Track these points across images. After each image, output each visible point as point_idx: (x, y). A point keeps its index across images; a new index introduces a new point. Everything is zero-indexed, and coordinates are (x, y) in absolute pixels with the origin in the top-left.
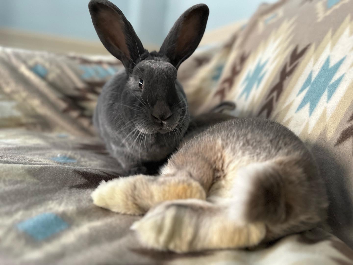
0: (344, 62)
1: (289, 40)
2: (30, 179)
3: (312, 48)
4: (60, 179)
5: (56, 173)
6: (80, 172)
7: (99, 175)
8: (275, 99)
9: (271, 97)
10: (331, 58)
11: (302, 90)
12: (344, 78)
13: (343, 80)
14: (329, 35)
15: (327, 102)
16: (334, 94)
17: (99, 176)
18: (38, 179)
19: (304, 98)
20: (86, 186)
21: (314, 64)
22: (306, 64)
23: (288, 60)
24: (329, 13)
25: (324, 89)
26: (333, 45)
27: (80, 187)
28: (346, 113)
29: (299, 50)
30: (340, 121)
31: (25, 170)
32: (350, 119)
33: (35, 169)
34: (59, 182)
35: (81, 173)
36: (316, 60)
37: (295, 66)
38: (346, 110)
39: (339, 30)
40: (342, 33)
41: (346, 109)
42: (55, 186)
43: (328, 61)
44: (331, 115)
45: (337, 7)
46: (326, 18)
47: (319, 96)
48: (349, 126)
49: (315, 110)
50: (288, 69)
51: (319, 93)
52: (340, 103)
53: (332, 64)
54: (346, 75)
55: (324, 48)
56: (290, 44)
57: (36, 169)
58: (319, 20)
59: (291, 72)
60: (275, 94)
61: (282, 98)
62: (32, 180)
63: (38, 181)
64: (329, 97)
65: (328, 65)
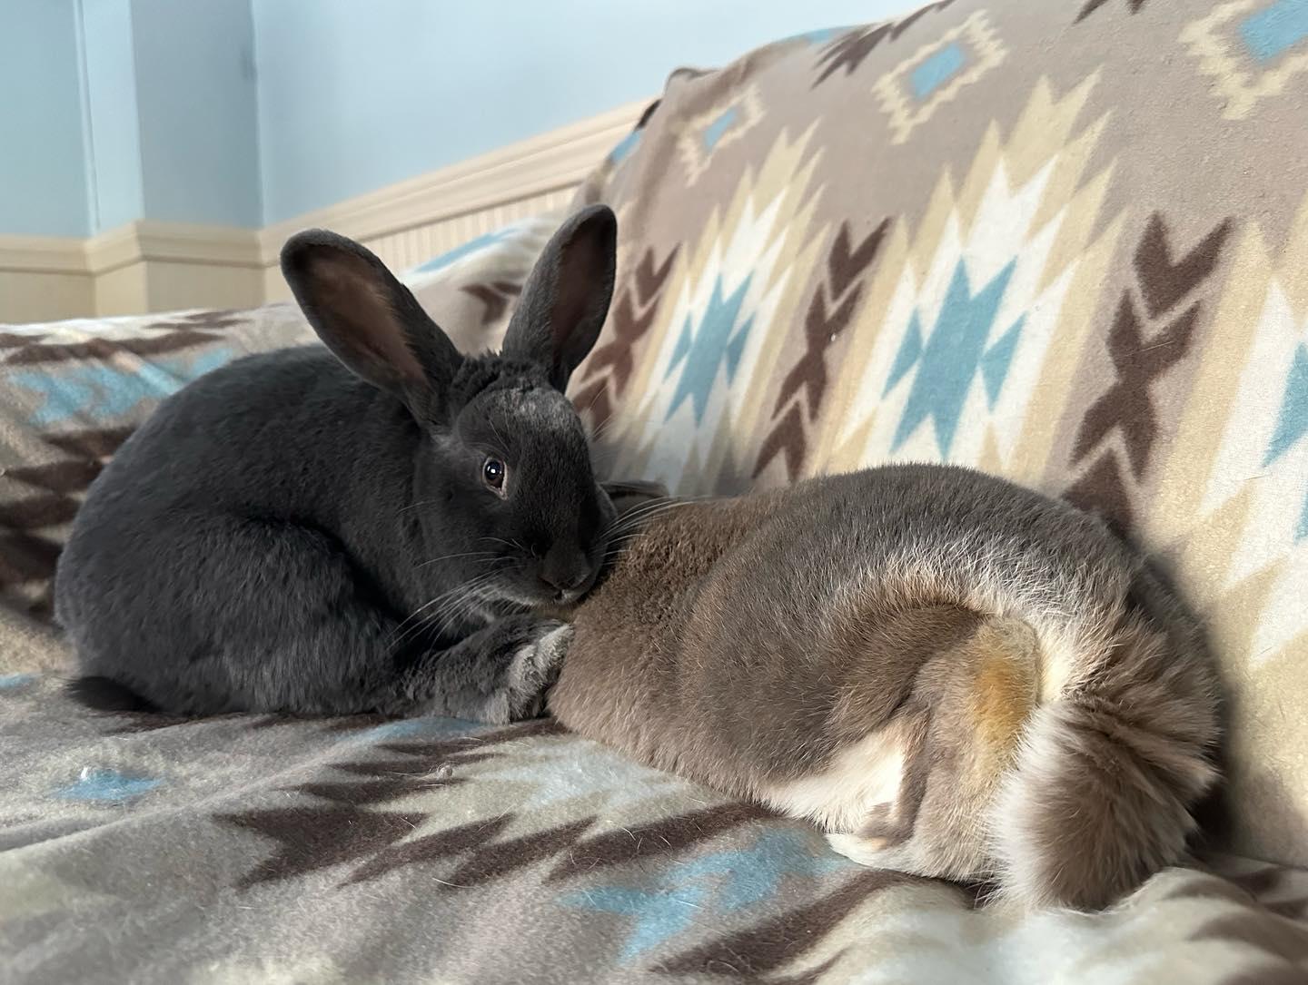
0: (1013, 277)
1: (811, 207)
2: (78, 901)
3: (899, 233)
4: (187, 865)
5: (162, 849)
6: (240, 817)
7: (306, 809)
8: (805, 411)
9: (790, 405)
10: (971, 266)
11: (895, 378)
12: (1025, 328)
13: (1023, 334)
14: (945, 187)
15: (991, 409)
16: (1006, 381)
17: (309, 813)
18: (107, 891)
19: (911, 402)
20: (291, 864)
21: (919, 289)
22: (891, 289)
23: (825, 276)
24: (926, 113)
25: (972, 370)
26: (968, 222)
27: (270, 873)
28: (1059, 438)
29: (856, 243)
30: (1044, 465)
31: (44, 869)
32: (1074, 454)
33: (75, 853)
34: (189, 878)
35: (244, 822)
36: (923, 274)
37: (855, 297)
38: (1056, 429)
39: (975, 173)
40: (984, 184)
41: (1052, 426)
42: (184, 898)
43: (961, 277)
44: (1012, 449)
45: (948, 94)
46: (920, 130)
47: (959, 390)
48: (1079, 477)
49: (957, 438)
50: (832, 308)
51: (957, 382)
52: (1033, 410)
53: (978, 285)
54: (1031, 320)
55: (939, 233)
56: (818, 219)
57: (82, 853)
58: (901, 139)
59: (844, 317)
60: (802, 395)
61: (832, 405)
62: (89, 901)
63: (113, 899)
64: (994, 392)
65: (966, 290)
